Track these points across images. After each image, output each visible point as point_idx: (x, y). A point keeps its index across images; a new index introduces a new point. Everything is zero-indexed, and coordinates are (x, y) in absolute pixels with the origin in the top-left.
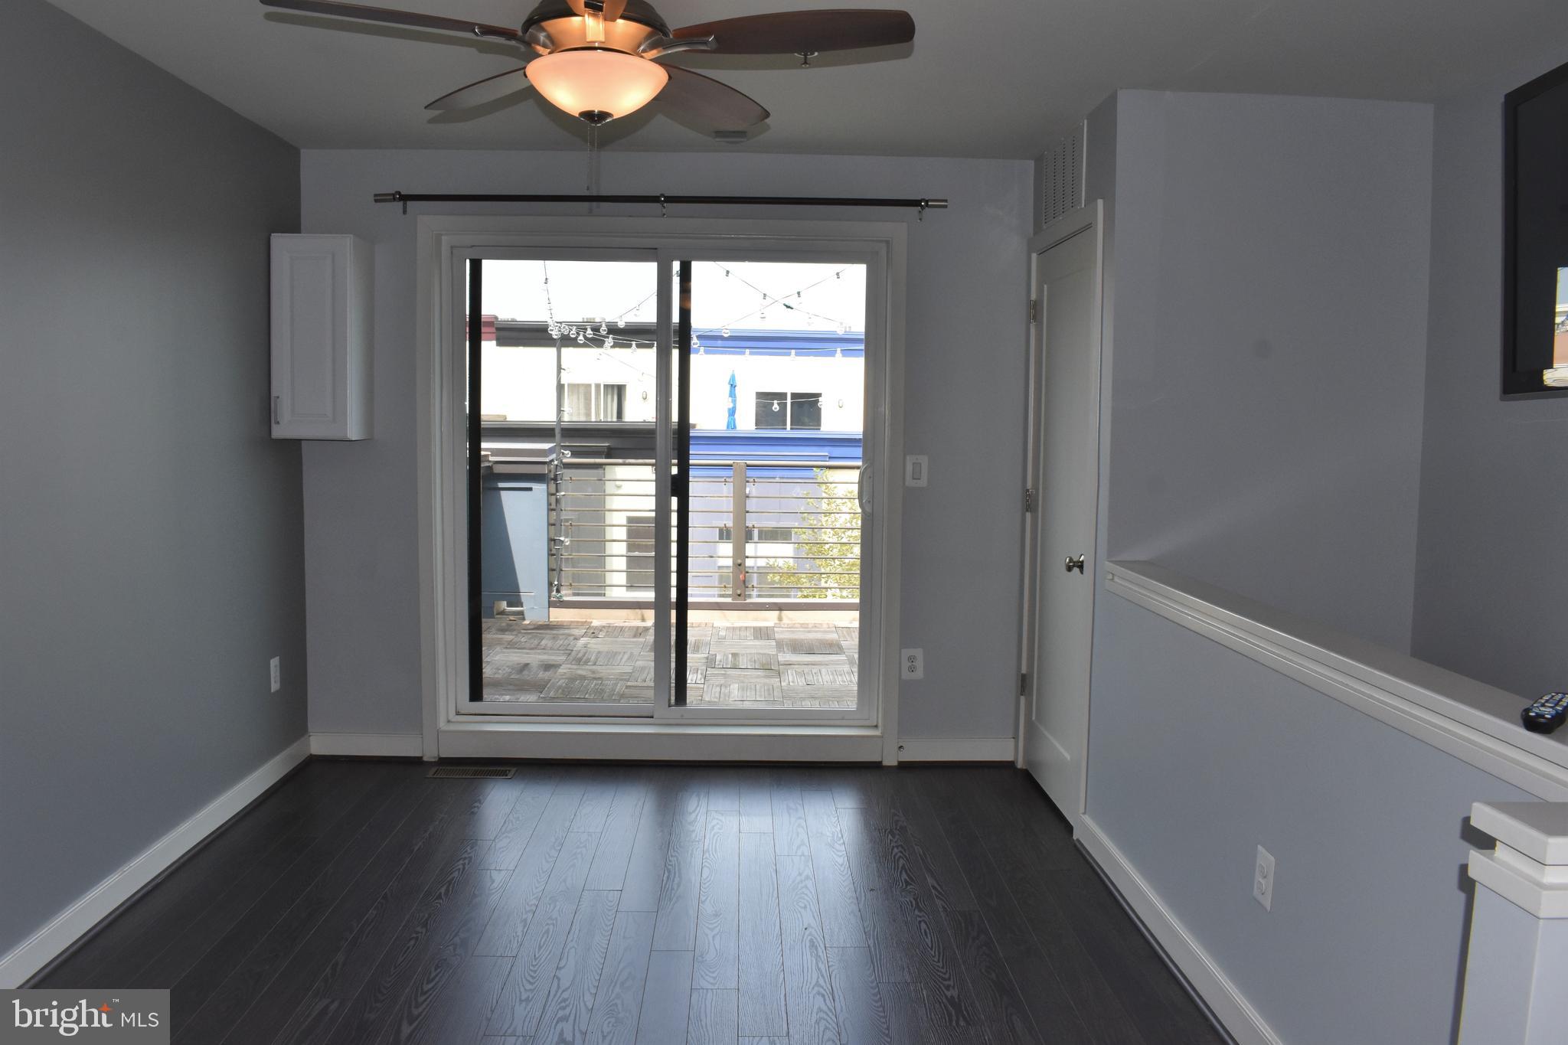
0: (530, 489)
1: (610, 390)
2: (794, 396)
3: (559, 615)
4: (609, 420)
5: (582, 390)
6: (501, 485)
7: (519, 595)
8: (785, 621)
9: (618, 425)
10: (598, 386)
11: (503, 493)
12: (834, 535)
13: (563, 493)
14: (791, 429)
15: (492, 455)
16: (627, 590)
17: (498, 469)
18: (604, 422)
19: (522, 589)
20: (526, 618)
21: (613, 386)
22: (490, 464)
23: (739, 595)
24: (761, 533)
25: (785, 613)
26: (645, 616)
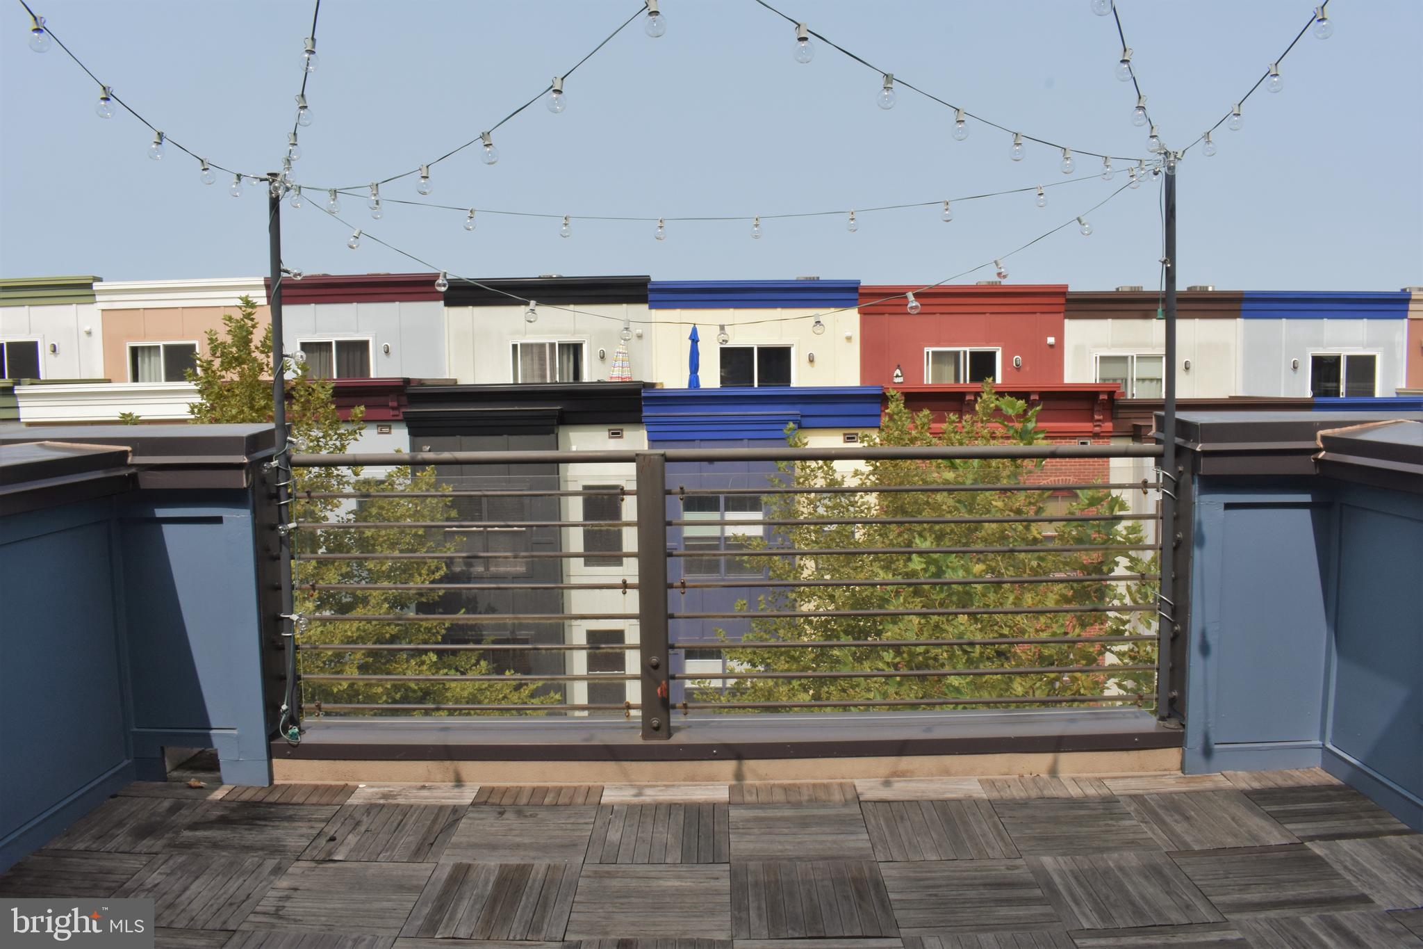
0: (218, 520)
1: (565, 350)
2: (761, 350)
3: (291, 772)
4: (566, 381)
5: (535, 350)
6: (161, 513)
7: (209, 736)
8: (750, 781)
9: (576, 386)
10: (552, 345)
11: (167, 529)
12: (808, 504)
13: (292, 525)
14: (759, 386)
15: (135, 453)
16: (586, 564)
17: (150, 481)
18: (560, 383)
19: (215, 719)
20: (224, 779)
21: (568, 345)
22: (133, 470)
23: (657, 729)
24: (727, 499)
25: (751, 765)
26: (464, 775)
